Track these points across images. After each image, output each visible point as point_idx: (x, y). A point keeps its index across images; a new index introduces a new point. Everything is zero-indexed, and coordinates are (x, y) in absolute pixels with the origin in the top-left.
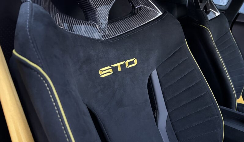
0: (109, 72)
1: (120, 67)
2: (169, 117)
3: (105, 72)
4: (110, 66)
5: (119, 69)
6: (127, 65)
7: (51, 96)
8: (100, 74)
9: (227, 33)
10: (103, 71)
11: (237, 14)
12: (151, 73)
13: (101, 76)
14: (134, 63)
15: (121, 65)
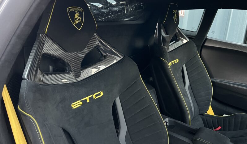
0: (80, 104)
1: (89, 99)
2: (128, 130)
3: (77, 105)
4: (80, 100)
5: (88, 101)
6: (94, 97)
7: (36, 129)
8: (72, 107)
9: (195, 56)
10: (74, 104)
11: (205, 38)
12: (115, 100)
13: (73, 108)
14: (100, 95)
15: (89, 98)
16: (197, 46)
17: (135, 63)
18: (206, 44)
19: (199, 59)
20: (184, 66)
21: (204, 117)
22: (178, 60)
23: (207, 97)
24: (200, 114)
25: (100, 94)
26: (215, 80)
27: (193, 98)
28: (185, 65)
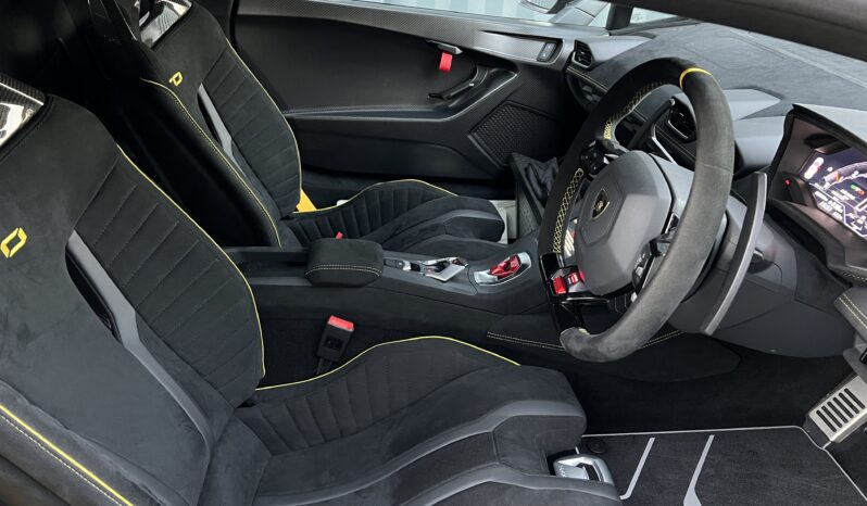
6: (6, 252)
9: (223, 54)
12: (67, 244)
14: (20, 240)
16: (220, 19)
17: (90, 113)
18: (242, 11)
19: (238, 62)
20: (202, 90)
21: (296, 223)
22: (179, 74)
23: (288, 166)
24: (282, 219)
25: (17, 240)
26: (295, 114)
27: (253, 180)
28: (202, 86)
